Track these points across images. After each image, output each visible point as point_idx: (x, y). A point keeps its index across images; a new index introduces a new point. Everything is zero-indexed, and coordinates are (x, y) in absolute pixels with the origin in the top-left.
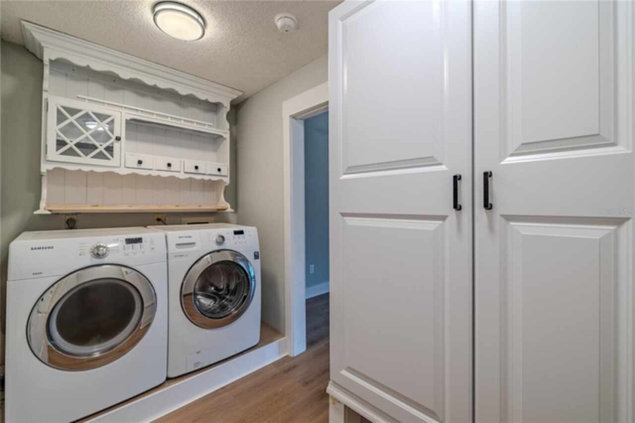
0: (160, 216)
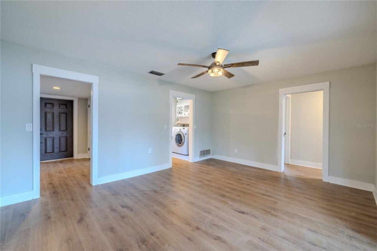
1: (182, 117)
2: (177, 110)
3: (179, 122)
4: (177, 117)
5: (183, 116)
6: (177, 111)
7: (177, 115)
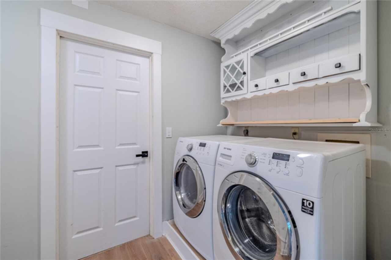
0: (297, 131)
1: (244, 100)
2: (222, 78)
3: (229, 120)
4: (223, 101)
5: (249, 96)
6: (223, 82)
7: (223, 94)
